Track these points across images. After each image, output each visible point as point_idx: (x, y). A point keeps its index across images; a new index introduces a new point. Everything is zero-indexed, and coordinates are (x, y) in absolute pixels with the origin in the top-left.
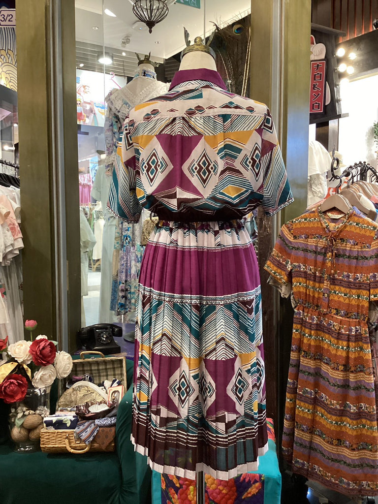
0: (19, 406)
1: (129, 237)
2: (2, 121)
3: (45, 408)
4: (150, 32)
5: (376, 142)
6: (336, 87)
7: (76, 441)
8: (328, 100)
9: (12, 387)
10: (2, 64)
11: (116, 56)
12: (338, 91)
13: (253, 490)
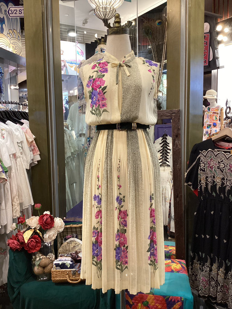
0: (37, 253)
2: (10, 73)
3: (52, 254)
6: (216, 50)
7: (73, 276)
8: (211, 58)
9: (33, 243)
10: (10, 39)
11: (79, 31)
12: (217, 52)
13: (177, 306)
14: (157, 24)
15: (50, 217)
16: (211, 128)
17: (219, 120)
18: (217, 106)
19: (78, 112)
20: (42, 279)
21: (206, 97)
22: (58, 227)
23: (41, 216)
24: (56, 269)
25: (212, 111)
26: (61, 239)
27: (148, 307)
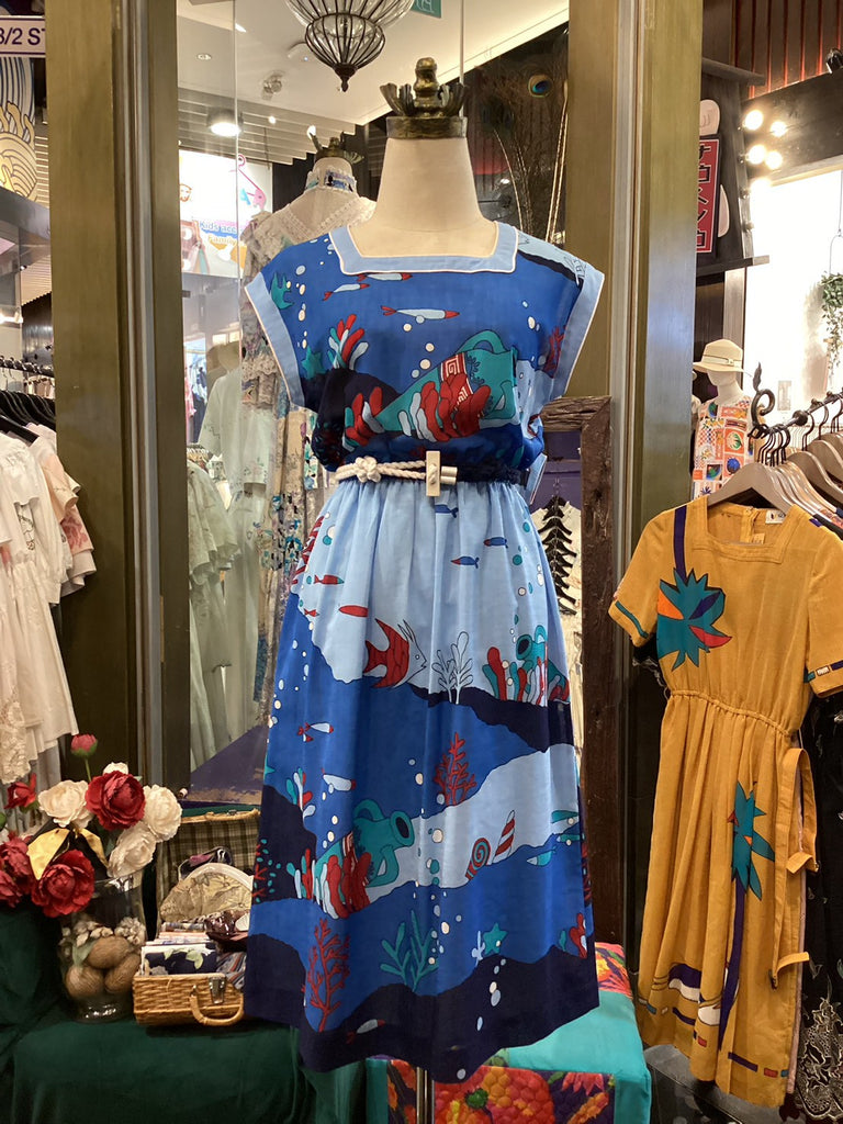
0: (80, 920)
1: (298, 542)
3: (136, 922)
4: (345, 87)
5: (826, 319)
6: (742, 198)
7: (213, 999)
8: (724, 226)
9: (62, 881)
11: (251, 119)
12: (746, 207)
13: (591, 1108)
14: (534, 89)
15: (131, 781)
16: (721, 479)
17: (750, 450)
18: (741, 400)
19: (240, 403)
20: (96, 1013)
21: (703, 365)
22: (156, 819)
23: (95, 778)
24: (151, 974)
25: (725, 418)
26: (170, 869)
27: (488, 1112)
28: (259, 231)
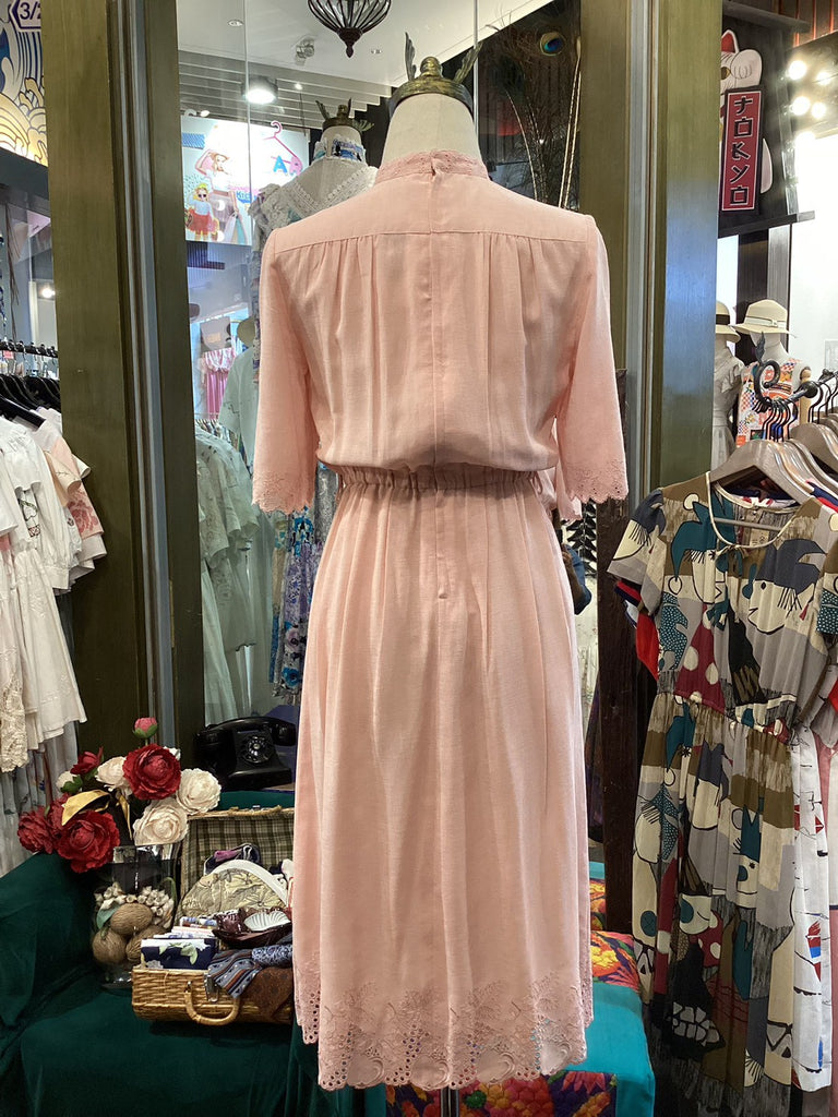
1: (309, 524)
2: (34, 237)
4: (350, 53)
6: (786, 152)
7: (208, 997)
8: (766, 182)
10: (30, 111)
11: (284, 85)
12: (791, 160)
13: (591, 1108)
14: (546, 47)
18: (785, 362)
24: (146, 967)
27: (487, 1113)
28: (266, 205)
